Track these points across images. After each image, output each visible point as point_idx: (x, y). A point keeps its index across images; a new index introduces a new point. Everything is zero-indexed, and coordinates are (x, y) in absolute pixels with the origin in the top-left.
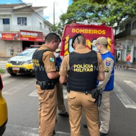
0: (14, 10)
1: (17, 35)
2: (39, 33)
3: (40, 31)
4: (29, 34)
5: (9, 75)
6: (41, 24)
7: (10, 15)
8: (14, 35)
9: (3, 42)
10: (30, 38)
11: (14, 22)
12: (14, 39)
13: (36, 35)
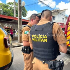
2: (62, 23)
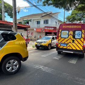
0: (42, 17)
1: (43, 29)
3: (56, 26)
4: (49, 28)
5: (36, 48)
6: (56, 22)
7: (41, 19)
8: (42, 29)
9: (37, 33)
10: (49, 31)
11: (42, 22)
12: (41, 31)
13: (53, 29)
